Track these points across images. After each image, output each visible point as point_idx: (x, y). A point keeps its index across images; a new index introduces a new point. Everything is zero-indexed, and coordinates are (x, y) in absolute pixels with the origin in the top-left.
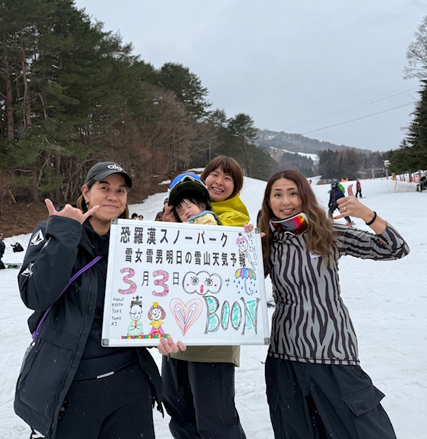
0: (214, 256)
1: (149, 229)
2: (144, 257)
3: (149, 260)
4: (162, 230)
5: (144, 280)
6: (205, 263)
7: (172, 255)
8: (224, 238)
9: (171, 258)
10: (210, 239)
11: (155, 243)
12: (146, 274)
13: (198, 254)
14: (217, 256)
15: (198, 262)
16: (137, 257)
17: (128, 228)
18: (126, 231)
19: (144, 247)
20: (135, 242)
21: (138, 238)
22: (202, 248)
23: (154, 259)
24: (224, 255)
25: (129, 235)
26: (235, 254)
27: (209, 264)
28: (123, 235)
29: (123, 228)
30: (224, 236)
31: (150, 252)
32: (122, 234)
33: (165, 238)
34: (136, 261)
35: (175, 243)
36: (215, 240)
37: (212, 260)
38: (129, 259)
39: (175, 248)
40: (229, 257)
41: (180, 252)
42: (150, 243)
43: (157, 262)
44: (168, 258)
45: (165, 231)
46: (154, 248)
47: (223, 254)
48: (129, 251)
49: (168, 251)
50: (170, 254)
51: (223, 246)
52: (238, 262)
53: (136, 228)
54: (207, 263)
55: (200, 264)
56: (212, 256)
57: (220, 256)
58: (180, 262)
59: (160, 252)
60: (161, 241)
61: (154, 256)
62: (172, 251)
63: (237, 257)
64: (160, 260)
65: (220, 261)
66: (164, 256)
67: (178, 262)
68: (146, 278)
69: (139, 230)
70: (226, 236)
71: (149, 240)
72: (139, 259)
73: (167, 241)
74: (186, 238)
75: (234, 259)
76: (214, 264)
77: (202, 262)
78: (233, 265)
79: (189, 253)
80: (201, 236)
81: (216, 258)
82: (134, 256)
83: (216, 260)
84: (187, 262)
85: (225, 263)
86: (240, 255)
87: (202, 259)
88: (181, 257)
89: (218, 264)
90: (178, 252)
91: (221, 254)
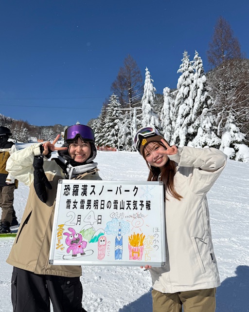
0: (128, 203)
1: (83, 186)
2: (78, 205)
3: (82, 207)
4: (92, 186)
6: (121, 208)
8: (136, 190)
9: (97, 205)
10: (126, 191)
11: (86, 195)
12: (79, 217)
13: (116, 202)
14: (130, 203)
15: (116, 207)
16: (74, 205)
17: (69, 186)
18: (67, 188)
19: (79, 198)
20: (73, 195)
21: (76, 192)
22: (119, 198)
23: (85, 207)
24: (135, 202)
25: (69, 190)
26: (143, 201)
29: (66, 186)
31: (83, 201)
32: (65, 190)
33: (93, 191)
34: (73, 208)
35: (100, 194)
36: (129, 191)
37: (126, 206)
38: (68, 207)
39: (100, 198)
40: (139, 203)
41: (104, 201)
42: (83, 195)
43: (87, 208)
44: (94, 206)
45: (94, 186)
46: (86, 198)
48: (69, 201)
50: (96, 202)
51: (135, 195)
52: (145, 206)
53: (74, 185)
54: (122, 208)
55: (117, 209)
56: (126, 203)
57: (132, 203)
58: (103, 208)
59: (89, 201)
60: (91, 194)
61: (86, 204)
62: (98, 200)
63: (145, 203)
64: (89, 207)
65: (132, 206)
66: (92, 204)
67: (101, 208)
68: (79, 220)
69: (76, 186)
70: (137, 188)
71: (82, 193)
72: (75, 206)
73: (95, 193)
74: (108, 191)
75: (142, 205)
76: (127, 209)
77: (119, 207)
78: (141, 209)
79: (109, 201)
80: (119, 189)
81: (129, 204)
82: (72, 205)
83: (129, 206)
84: (108, 207)
85: (135, 208)
86: (147, 202)
87: (118, 205)
88: (104, 204)
89: (130, 209)
90: (102, 201)
91: (132, 201)
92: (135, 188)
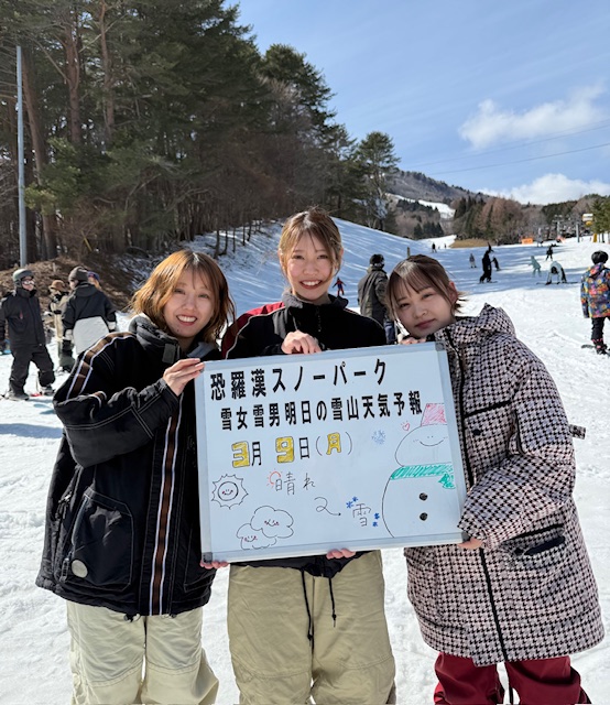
0: (365, 401)
1: (253, 373)
2: (250, 419)
3: (260, 423)
4: (275, 371)
5: (255, 456)
6: (350, 417)
7: (293, 410)
8: (380, 368)
9: (294, 415)
10: (356, 374)
11: (264, 394)
12: (256, 447)
13: (337, 403)
14: (370, 401)
15: (338, 416)
16: (240, 421)
17: (220, 375)
18: (218, 381)
19: (249, 402)
20: (234, 396)
21: (238, 390)
22: (343, 391)
23: (267, 421)
24: (382, 398)
25: (223, 386)
26: (400, 394)
27: (357, 416)
28: (215, 388)
29: (213, 377)
30: (380, 364)
31: (258, 409)
32: (212, 386)
33: (279, 383)
34: (239, 428)
35: (296, 388)
36: (363, 373)
37: (362, 410)
38: (227, 426)
39: (297, 398)
40: (391, 399)
41: (308, 402)
42: (257, 395)
43: (271, 424)
44: (287, 417)
45: (279, 371)
46: (265, 401)
47: (380, 396)
48: (226, 413)
49: (287, 405)
50: (290, 408)
51: (379, 382)
52: (407, 406)
53: (233, 373)
54: (353, 416)
55: (341, 418)
56: (361, 402)
57: (375, 401)
58: (309, 421)
60: (275, 389)
61: (266, 415)
62: (293, 403)
63: (406, 398)
64: (276, 421)
65: (376, 409)
66: (282, 412)
67: (305, 421)
68: (257, 453)
69: (238, 376)
70: (383, 364)
71: (255, 389)
72: (242, 423)
73: (284, 388)
74: (315, 378)
75: (400, 403)
76: (365, 416)
77: (345, 415)
78: (400, 414)
79: (321, 402)
80: (339, 370)
81: (368, 405)
82: (234, 420)
83: (369, 409)
84: (319, 418)
85: (384, 412)
86: (411, 394)
87: (344, 409)
88: (308, 411)
89: (373, 415)
90: (303, 403)
91: (376, 397)
92: (379, 364)
